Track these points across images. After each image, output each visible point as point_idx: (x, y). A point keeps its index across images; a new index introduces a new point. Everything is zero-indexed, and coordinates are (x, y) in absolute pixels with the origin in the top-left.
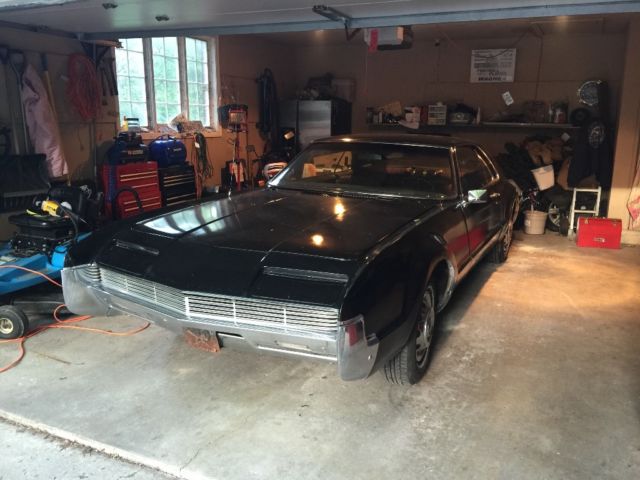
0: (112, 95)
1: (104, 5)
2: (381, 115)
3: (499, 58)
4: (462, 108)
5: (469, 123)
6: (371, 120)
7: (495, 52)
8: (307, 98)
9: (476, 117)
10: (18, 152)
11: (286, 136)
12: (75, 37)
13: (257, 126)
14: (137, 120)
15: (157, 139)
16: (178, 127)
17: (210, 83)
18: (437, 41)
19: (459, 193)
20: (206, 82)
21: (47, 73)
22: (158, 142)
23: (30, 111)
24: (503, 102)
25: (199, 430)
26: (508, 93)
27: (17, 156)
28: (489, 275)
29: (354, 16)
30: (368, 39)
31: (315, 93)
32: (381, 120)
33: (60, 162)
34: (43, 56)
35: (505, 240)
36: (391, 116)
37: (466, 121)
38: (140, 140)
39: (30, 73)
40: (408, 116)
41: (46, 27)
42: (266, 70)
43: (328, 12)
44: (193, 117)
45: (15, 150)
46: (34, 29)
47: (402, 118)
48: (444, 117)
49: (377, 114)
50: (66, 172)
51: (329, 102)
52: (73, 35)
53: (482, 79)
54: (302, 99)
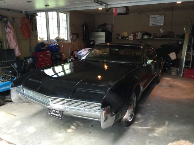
0: (35, 30)
1: (27, 1)
2: (121, 36)
3: (158, 18)
4: (146, 34)
5: (149, 38)
6: (118, 38)
7: (157, 16)
8: (98, 31)
9: (151, 36)
10: (5, 48)
11: (91, 43)
12: (22, 13)
13: (82, 40)
14: (44, 38)
15: (51, 44)
16: (57, 40)
17: (67, 27)
18: (139, 13)
19: (144, 61)
20: (66, 27)
21: (14, 24)
22: (51, 45)
23: (9, 35)
24: (160, 32)
25: (54, 141)
26: (161, 29)
27: (5, 50)
28: (154, 88)
29: (108, 4)
30: (114, 12)
31: (100, 30)
32: (121, 38)
33: (18, 52)
34: (13, 18)
35: (159, 76)
36: (124, 36)
37: (148, 38)
38: (45, 44)
39: (9, 24)
40: (130, 37)
41: (12, 9)
42: (85, 23)
43: (100, 2)
44: (62, 38)
45: (4, 48)
46: (9, 10)
47: (128, 37)
48: (141, 37)
49: (120, 36)
50: (20, 54)
51: (104, 32)
52: (21, 12)
53: (153, 24)
54: (97, 31)
